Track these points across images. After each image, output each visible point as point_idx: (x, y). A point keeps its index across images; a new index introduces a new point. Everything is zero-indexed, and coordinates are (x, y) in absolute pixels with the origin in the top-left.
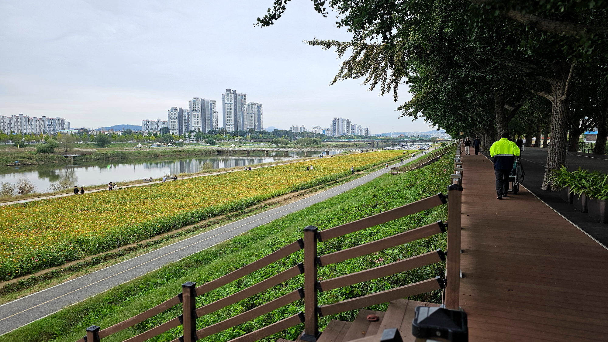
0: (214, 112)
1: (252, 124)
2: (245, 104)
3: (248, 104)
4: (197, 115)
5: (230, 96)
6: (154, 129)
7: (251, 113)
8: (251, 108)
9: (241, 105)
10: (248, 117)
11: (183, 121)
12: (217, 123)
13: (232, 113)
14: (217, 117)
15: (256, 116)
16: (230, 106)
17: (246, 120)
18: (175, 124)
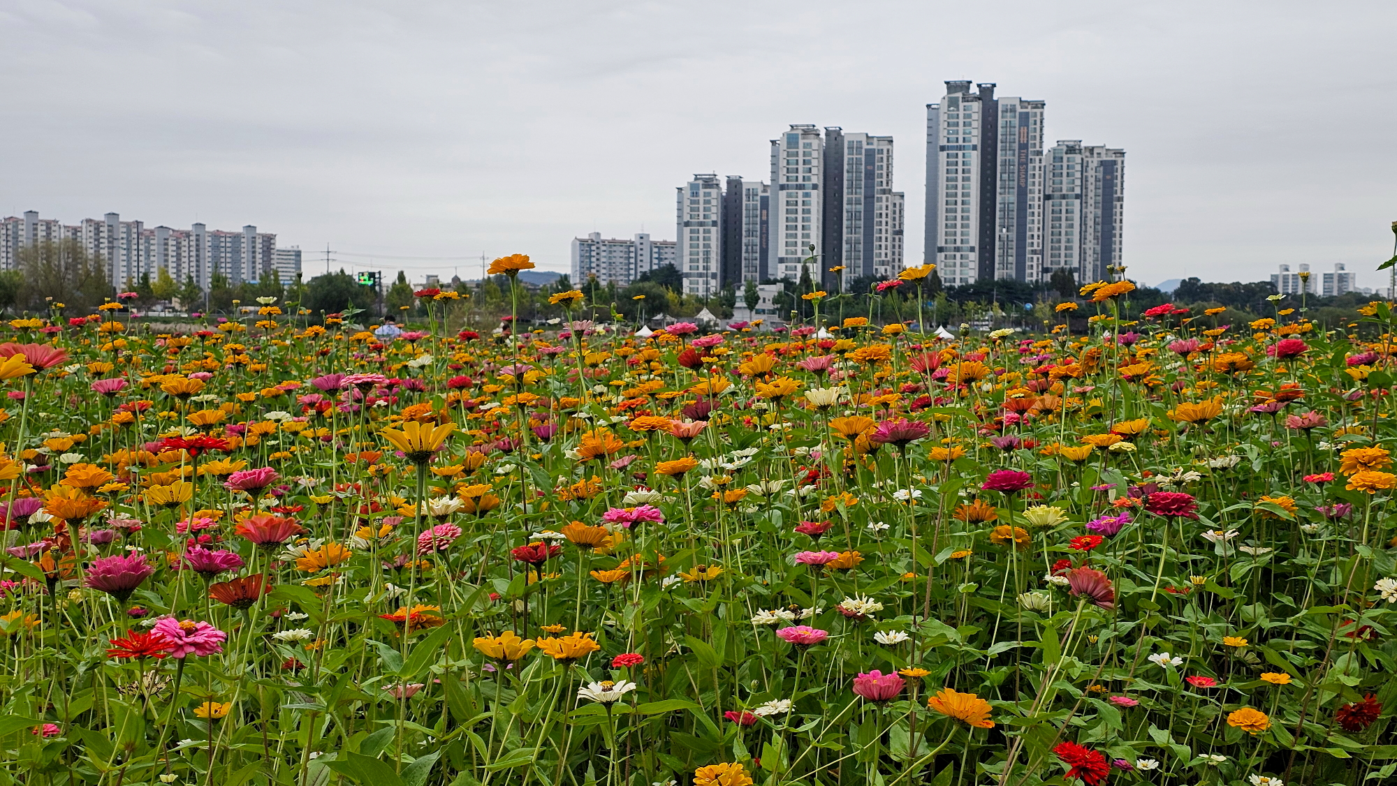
0: (884, 192)
1: (1066, 248)
2: (1038, 148)
3: (1054, 150)
4: (800, 208)
5: (961, 113)
6: (622, 277)
7: (1064, 197)
8: (1065, 172)
9: (1014, 155)
10: (1049, 216)
11: (744, 240)
12: (897, 247)
13: (968, 195)
14: (897, 216)
15: (1088, 211)
16: (960, 163)
17: (1036, 229)
18: (707, 253)
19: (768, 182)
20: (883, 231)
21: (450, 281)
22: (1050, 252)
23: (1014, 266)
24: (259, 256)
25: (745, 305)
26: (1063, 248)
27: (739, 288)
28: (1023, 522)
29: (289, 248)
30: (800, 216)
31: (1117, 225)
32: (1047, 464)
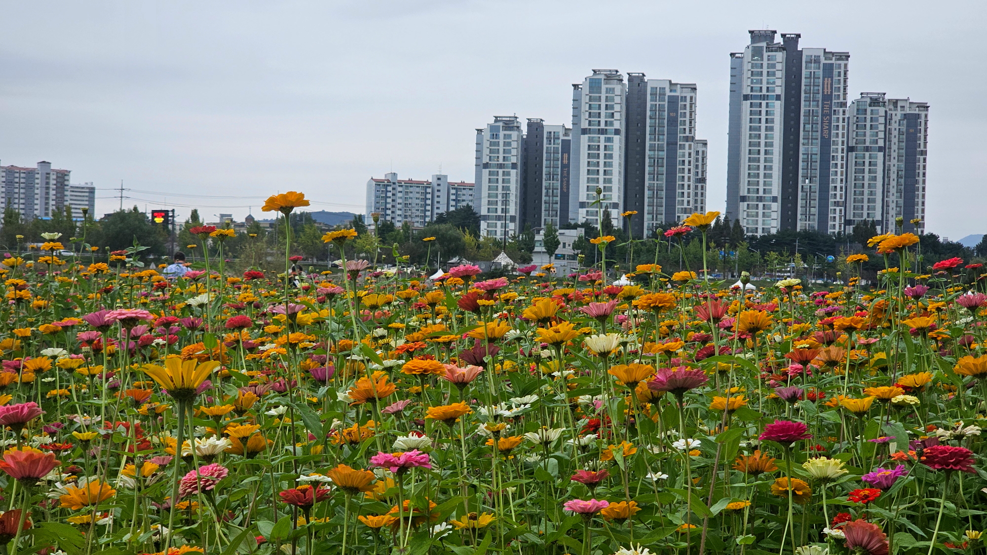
0: (687, 139)
1: (869, 201)
2: (841, 100)
3: (858, 101)
4: (602, 152)
5: (765, 63)
6: (418, 219)
7: (867, 149)
8: (868, 124)
9: (818, 106)
10: (852, 168)
11: (544, 183)
12: (699, 194)
13: (771, 145)
14: (700, 163)
15: (892, 164)
16: (763, 113)
17: (839, 181)
18: (506, 196)
19: (569, 125)
20: (686, 178)
21: (244, 221)
22: (852, 204)
23: (816, 217)
24: (52, 192)
25: (544, 250)
26: (866, 200)
27: (538, 232)
28: (804, 474)
29: (83, 184)
30: (602, 161)
31: (921, 179)
32: (830, 416)
